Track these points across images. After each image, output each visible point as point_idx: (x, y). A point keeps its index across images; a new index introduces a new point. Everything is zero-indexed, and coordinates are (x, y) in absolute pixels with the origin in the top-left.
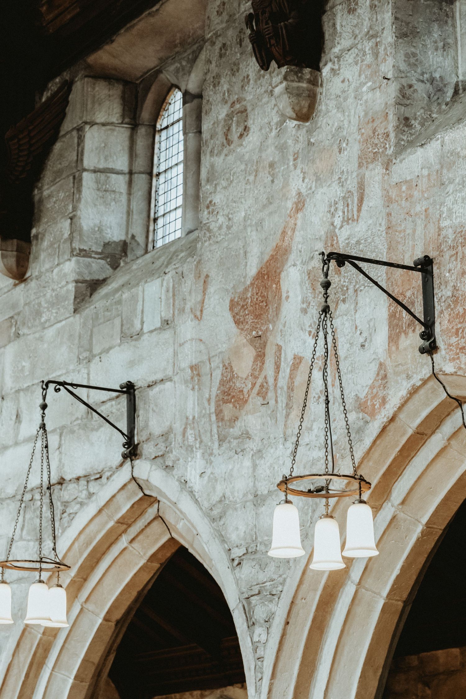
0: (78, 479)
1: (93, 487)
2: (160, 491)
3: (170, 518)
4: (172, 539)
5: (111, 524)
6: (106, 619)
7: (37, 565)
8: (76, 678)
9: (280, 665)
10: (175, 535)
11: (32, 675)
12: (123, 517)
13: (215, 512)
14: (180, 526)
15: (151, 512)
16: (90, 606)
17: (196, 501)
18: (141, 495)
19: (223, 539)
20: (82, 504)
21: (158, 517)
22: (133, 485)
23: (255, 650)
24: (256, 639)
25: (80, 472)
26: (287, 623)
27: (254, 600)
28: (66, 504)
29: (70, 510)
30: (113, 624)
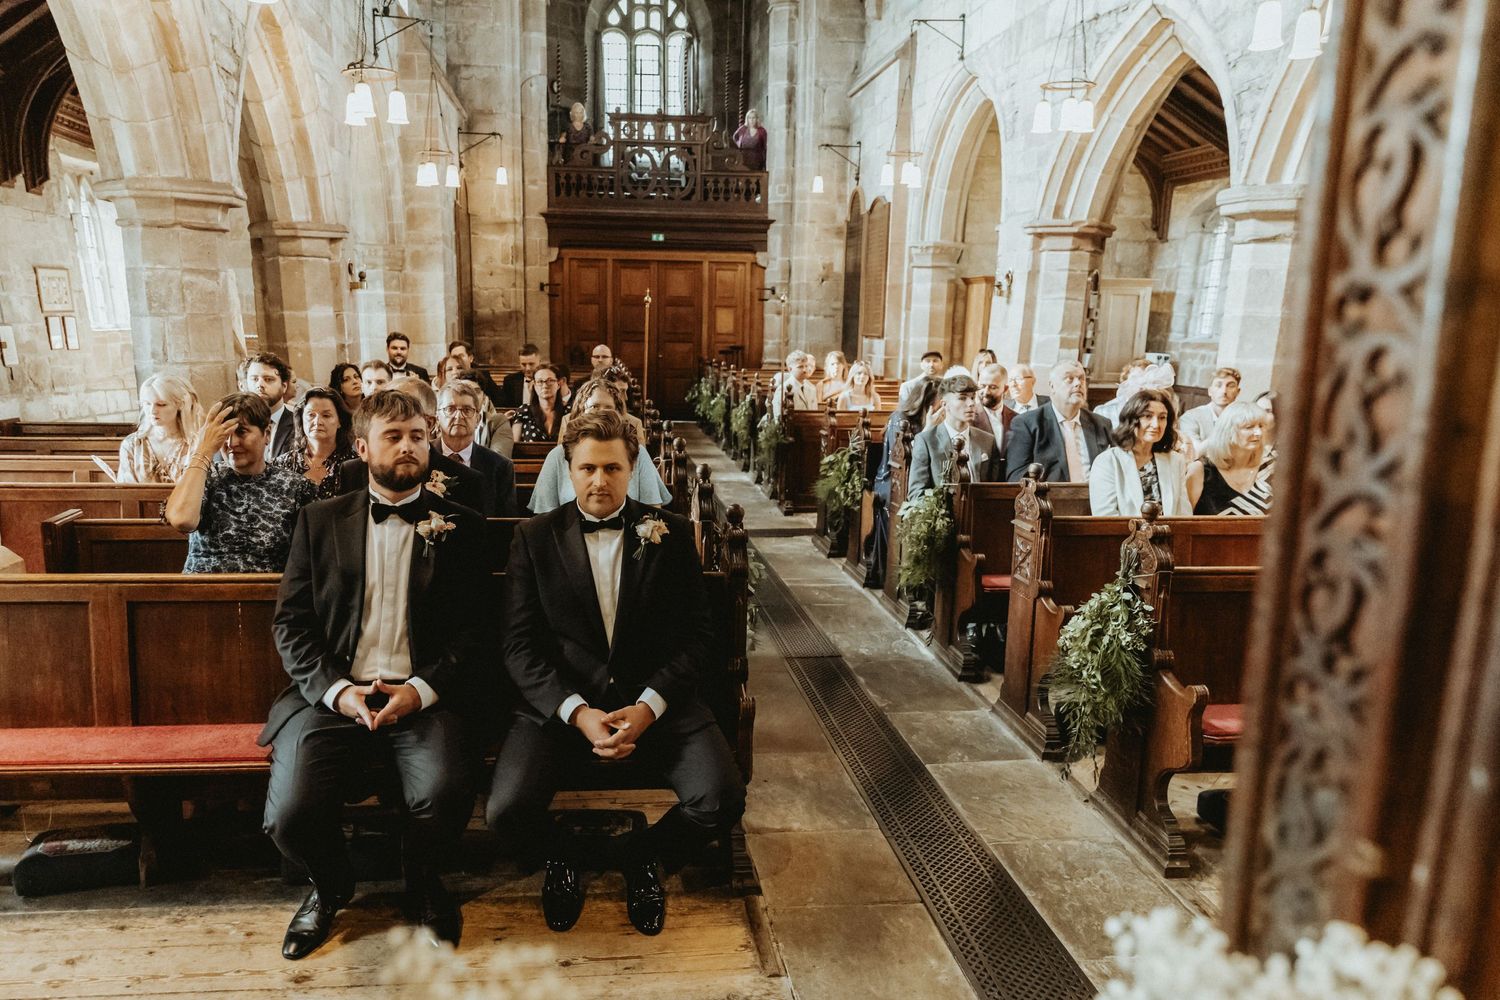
0: (1110, 13)
1: (1121, 18)
2: (1173, 12)
3: (1182, 36)
4: (1184, 54)
5: (1134, 47)
6: (1128, 125)
7: (1069, 85)
8: (1104, 171)
9: (1260, 148)
10: (1186, 50)
11: (1071, 171)
12: (1144, 40)
13: (1219, 24)
14: (1189, 42)
15: (1167, 33)
16: (1115, 116)
17: (1203, 17)
18: (1160, 18)
19: (1223, 46)
20: (1111, 33)
21: (1174, 36)
22: (1153, 12)
23: (1240, 136)
24: (1242, 127)
25: (1111, 7)
26: (1270, 111)
27: (1243, 95)
28: (1099, 35)
29: (1102, 40)
30: (1133, 128)
